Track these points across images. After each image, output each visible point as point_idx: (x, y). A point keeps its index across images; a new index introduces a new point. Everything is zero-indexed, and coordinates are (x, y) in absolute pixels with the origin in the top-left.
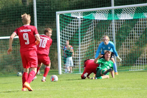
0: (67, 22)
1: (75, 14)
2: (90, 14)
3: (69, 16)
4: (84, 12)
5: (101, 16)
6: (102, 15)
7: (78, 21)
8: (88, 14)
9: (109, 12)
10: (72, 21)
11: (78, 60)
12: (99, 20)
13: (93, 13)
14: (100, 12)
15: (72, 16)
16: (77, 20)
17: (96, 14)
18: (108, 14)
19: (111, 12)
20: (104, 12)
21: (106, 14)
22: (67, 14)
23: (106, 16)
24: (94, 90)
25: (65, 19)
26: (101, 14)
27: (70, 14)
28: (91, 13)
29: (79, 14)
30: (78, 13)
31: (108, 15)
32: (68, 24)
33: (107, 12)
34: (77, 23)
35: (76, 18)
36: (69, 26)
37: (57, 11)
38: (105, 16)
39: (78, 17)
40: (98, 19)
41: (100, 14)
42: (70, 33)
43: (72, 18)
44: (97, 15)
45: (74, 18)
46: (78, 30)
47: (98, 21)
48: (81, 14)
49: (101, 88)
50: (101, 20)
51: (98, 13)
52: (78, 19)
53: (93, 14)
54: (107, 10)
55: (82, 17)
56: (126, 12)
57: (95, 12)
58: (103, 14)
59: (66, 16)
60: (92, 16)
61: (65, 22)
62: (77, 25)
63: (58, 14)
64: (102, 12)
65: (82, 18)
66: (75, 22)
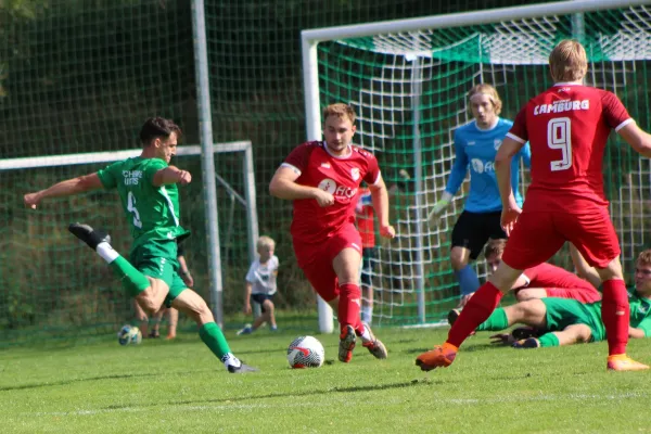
0: (355, 81)
1: (391, 39)
2: (465, 40)
3: (364, 48)
4: (435, 31)
5: (521, 46)
6: (527, 42)
7: (408, 74)
8: (459, 40)
9: (557, 24)
10: (378, 74)
11: (411, 263)
12: (510, 66)
13: (482, 31)
14: (515, 29)
15: (381, 48)
16: (403, 68)
17: (494, 35)
18: (553, 37)
19: (568, 24)
20: (536, 27)
21: (543, 37)
22: (354, 41)
23: (543, 48)
24: (490, 402)
25: (346, 65)
26: (521, 38)
27: (368, 40)
28: (472, 32)
29: (411, 38)
30: (406, 34)
31: (554, 40)
32: (362, 91)
33: (546, 26)
34: (402, 81)
35: (400, 59)
36: (366, 99)
37: (305, 27)
38: (537, 48)
39: (410, 56)
40: (506, 62)
41: (515, 38)
42: (372, 134)
43: (382, 58)
44: (502, 42)
45: (389, 59)
46: (409, 115)
47: (505, 69)
48: (422, 37)
49: (527, 394)
50: (520, 67)
51: (503, 35)
52: (409, 63)
53: (482, 36)
54: (551, 18)
55: (428, 54)
56: (642, 24)
57: (489, 28)
58: (532, 38)
59: (348, 51)
60: (474, 47)
61: (345, 79)
62: (402, 95)
63: (312, 43)
64: (526, 28)
65: (427, 60)
66: (393, 81)
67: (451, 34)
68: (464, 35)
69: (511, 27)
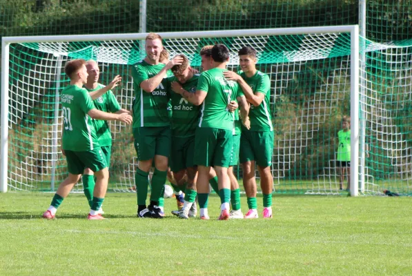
0: (27, 65)
1: (48, 45)
2: (84, 49)
3: (33, 48)
4: (70, 43)
5: (112, 54)
6: (116, 52)
7: (54, 63)
8: (82, 48)
9: (132, 44)
10: (39, 62)
11: (47, 160)
12: (106, 64)
13: (95, 45)
14: (111, 45)
15: (41, 49)
16: (52, 60)
17: (100, 47)
18: (130, 50)
19: (138, 45)
20: (121, 45)
21: (125, 50)
22: (29, 45)
23: (124, 56)
24: (87, 232)
25: (23, 56)
26: (113, 50)
27: (36, 44)
28: (89, 45)
29: (58, 45)
30: (54, 43)
31: (130, 52)
32: (30, 70)
33: (127, 45)
34: (51, 67)
35: (51, 55)
36: (32, 74)
37: (5, 36)
38: (121, 56)
39: (56, 54)
40: (104, 61)
41: (110, 50)
42: (34, 93)
43: (41, 54)
44: (104, 51)
45: (45, 55)
46: (53, 85)
47: (103, 65)
48: (63, 45)
49: (106, 230)
50: (111, 65)
51: (105, 47)
52: (55, 58)
53: (94, 47)
54: (129, 41)
55: (66, 54)
56: (175, 48)
57: (98, 44)
58: (119, 50)
59: (26, 49)
60: (89, 52)
61: (22, 63)
62: (50, 74)
63: (7, 43)
64: (116, 45)
65: (64, 57)
66: (46, 66)
67: (79, 45)
68: (85, 46)
69: (108, 44)
